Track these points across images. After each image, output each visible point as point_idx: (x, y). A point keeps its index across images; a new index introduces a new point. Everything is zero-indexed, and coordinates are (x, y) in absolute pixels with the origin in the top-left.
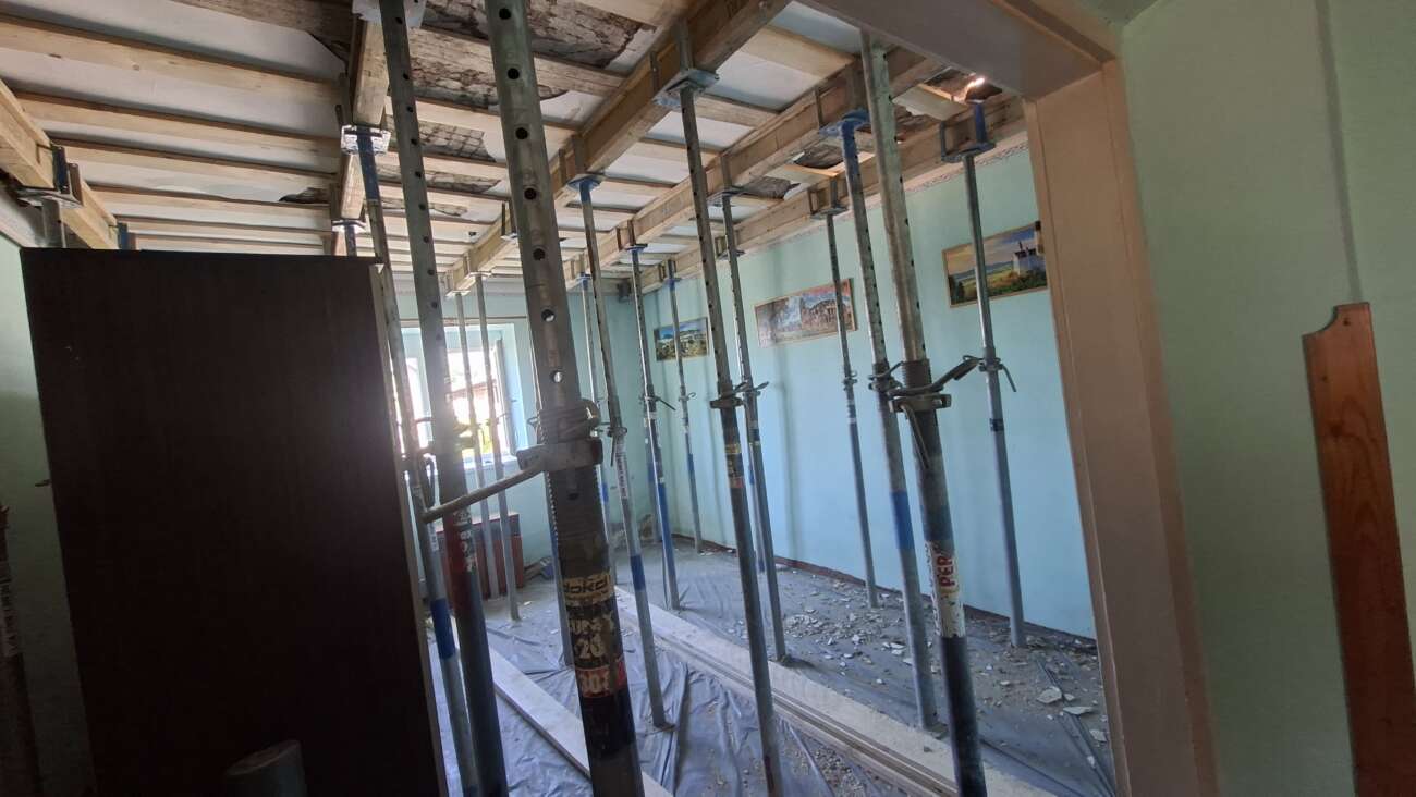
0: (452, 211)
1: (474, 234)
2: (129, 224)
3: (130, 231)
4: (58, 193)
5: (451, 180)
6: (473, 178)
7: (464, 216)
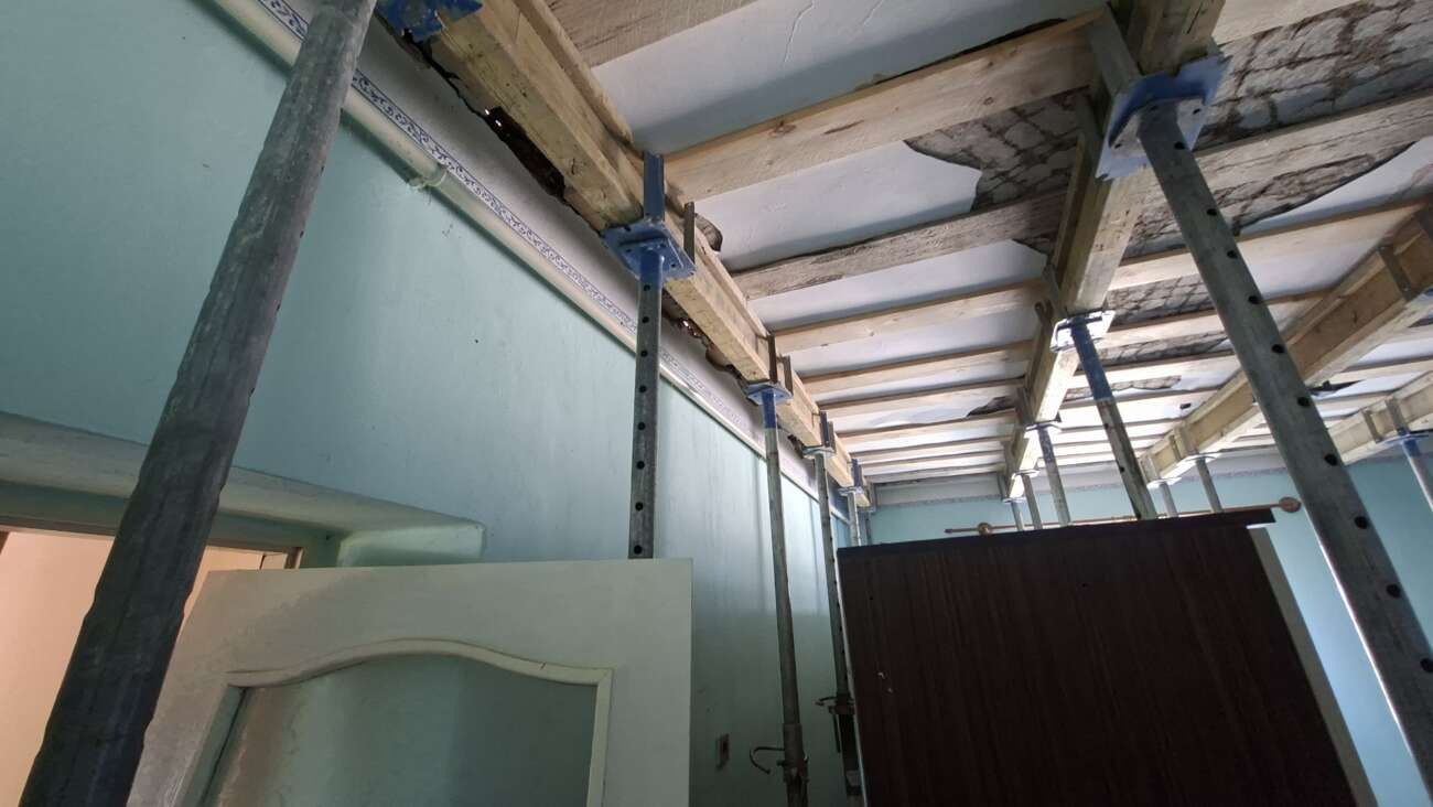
0: (1159, 384)
1: (1188, 406)
2: (858, 458)
3: (859, 463)
4: (823, 448)
5: (1163, 347)
6: (1195, 336)
7: (1176, 387)
